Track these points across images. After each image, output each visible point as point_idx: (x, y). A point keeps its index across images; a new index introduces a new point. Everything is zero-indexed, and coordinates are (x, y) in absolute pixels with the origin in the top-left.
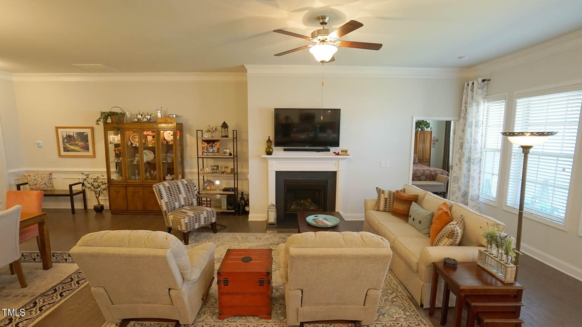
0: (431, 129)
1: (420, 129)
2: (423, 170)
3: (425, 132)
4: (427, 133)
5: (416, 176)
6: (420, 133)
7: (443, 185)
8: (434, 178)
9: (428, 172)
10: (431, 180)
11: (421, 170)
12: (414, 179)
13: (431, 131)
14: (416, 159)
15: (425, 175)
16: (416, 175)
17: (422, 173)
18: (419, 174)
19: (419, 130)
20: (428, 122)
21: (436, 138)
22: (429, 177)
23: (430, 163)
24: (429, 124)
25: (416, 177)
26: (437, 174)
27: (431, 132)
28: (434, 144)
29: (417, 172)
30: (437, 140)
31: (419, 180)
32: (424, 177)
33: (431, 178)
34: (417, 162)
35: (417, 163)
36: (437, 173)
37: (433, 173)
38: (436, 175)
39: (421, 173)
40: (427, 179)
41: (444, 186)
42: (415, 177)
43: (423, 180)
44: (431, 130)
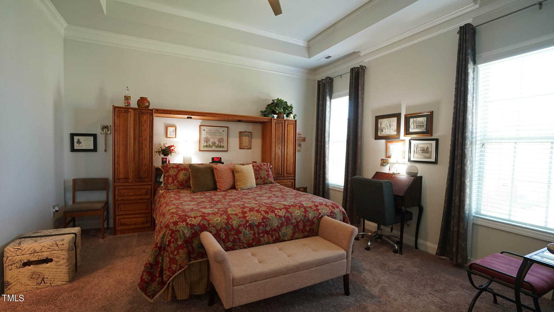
0: (294, 117)
1: (276, 116)
2: (286, 208)
3: (285, 121)
4: (287, 125)
5: (268, 229)
6: (275, 123)
7: (343, 255)
8: (315, 227)
9: (298, 213)
10: (306, 234)
11: (281, 209)
12: (262, 239)
13: (296, 121)
14: (270, 173)
15: (293, 224)
16: (266, 226)
17: (283, 219)
18: (276, 223)
19: (274, 117)
20: (289, 104)
21: (302, 136)
22: (301, 226)
23: (295, 180)
24: (291, 107)
25: (267, 232)
26: (322, 217)
27: (294, 122)
28: (300, 145)
29: (271, 215)
30: (304, 140)
31: (274, 242)
32: (287, 230)
33: (308, 229)
34: (273, 181)
35: (272, 183)
36: (320, 214)
37: (311, 215)
38: (320, 218)
39: (280, 217)
40: (297, 235)
41: (347, 258)
42: (263, 232)
43: (286, 238)
44: (295, 119)
